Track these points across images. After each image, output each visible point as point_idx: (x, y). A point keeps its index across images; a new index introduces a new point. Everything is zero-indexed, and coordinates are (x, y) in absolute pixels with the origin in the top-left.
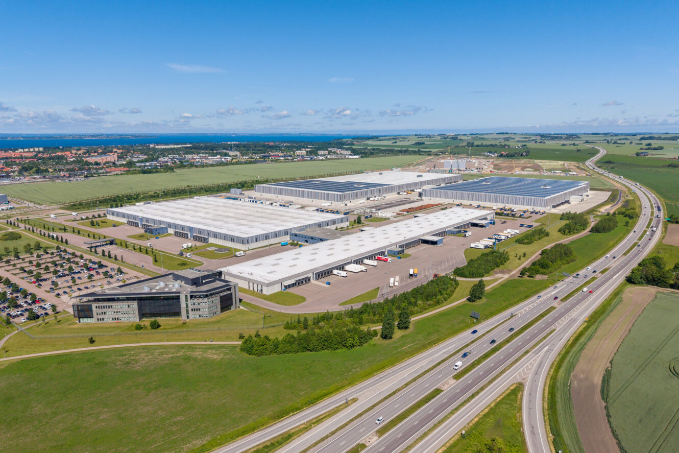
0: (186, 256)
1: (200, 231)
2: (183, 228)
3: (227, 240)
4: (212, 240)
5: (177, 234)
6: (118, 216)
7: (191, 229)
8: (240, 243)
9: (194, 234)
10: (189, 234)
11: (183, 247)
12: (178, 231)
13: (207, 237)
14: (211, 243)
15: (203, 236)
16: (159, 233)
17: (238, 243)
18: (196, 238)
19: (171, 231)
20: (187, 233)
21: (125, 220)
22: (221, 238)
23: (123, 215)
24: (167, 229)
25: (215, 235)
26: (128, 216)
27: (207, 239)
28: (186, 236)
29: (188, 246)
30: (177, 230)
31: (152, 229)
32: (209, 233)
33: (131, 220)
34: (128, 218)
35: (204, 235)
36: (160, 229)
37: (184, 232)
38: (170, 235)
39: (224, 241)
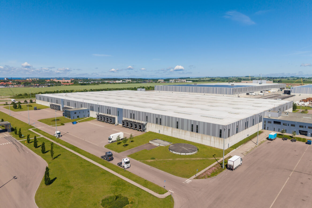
0: (120, 164)
1: (133, 114)
2: (109, 110)
3: (182, 128)
4: (151, 128)
5: (101, 118)
6: (44, 101)
7: (119, 111)
8: (214, 135)
9: (124, 119)
10: (116, 118)
11: (110, 139)
12: (102, 114)
13: (144, 123)
14: (150, 132)
15: (137, 121)
16: (78, 117)
17: (208, 134)
18: (126, 124)
19: (93, 114)
20: (113, 116)
21: (48, 104)
22: (169, 125)
23: (48, 100)
24: (88, 111)
25: (159, 120)
26: (52, 100)
27: (144, 126)
28: (111, 121)
29: (118, 137)
30: (100, 114)
31: (69, 112)
32: (147, 117)
33: (54, 104)
34: (52, 102)
35: (139, 120)
36: (80, 111)
37: (110, 116)
38: (92, 119)
39: (175, 130)
